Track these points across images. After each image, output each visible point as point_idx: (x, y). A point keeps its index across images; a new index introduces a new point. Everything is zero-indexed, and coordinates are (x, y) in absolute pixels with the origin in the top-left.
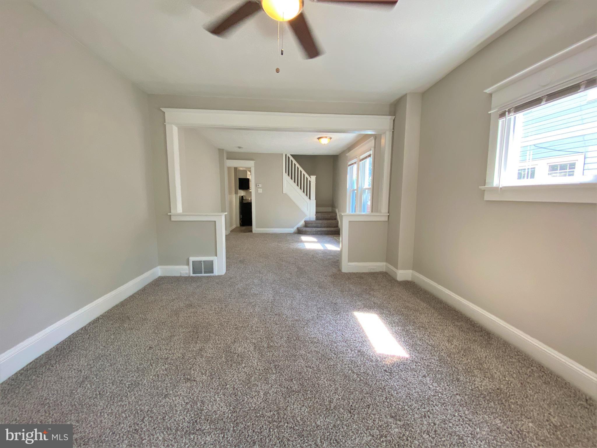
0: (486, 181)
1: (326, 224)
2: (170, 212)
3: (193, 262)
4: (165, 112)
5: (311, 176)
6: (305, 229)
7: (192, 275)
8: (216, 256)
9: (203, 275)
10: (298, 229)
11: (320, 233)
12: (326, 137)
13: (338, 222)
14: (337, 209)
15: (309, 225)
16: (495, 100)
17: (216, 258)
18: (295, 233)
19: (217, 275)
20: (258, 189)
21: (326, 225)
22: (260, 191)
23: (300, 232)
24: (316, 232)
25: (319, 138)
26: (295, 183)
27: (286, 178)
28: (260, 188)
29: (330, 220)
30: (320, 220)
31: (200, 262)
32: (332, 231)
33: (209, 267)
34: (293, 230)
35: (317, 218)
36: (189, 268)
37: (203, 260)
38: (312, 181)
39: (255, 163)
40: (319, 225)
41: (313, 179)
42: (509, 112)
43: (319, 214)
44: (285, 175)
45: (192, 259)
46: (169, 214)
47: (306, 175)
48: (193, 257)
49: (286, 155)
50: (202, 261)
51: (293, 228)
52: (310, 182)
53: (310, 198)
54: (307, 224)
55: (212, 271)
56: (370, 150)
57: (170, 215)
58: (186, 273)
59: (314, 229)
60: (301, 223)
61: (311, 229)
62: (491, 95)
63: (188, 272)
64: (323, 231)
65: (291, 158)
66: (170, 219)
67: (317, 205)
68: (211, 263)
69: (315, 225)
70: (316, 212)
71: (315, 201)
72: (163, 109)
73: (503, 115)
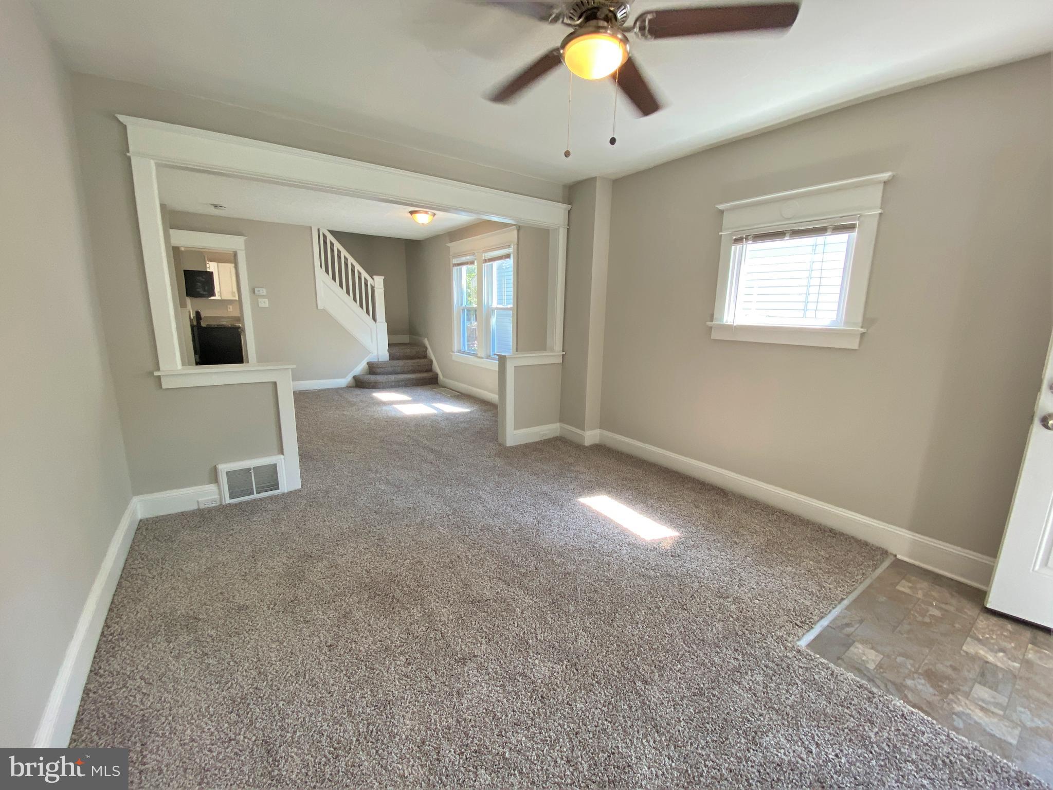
0: (715, 317)
1: (412, 366)
2: (158, 369)
3: (228, 473)
4: (125, 126)
5: (374, 277)
6: (372, 378)
7: (228, 501)
8: (282, 453)
9: (256, 496)
10: (355, 378)
11: (403, 383)
12: (426, 212)
13: (431, 361)
14: (426, 339)
15: (379, 370)
16: (727, 220)
17: (282, 457)
18: (349, 387)
19: (286, 491)
20: (260, 300)
21: (411, 368)
22: (264, 303)
23: (359, 383)
24: (395, 381)
25: (412, 213)
26: (342, 288)
27: (323, 279)
28: (262, 297)
29: (415, 359)
30: (398, 359)
31: (248, 470)
32: (424, 379)
33: (270, 478)
34: (344, 381)
35: (392, 357)
36: (219, 489)
37: (252, 467)
38: (376, 286)
39: (245, 241)
40: (399, 369)
41: (378, 282)
42: (747, 238)
43: (396, 350)
44: (320, 273)
45: (224, 468)
46: (156, 374)
47: (365, 274)
48: (225, 462)
49: (319, 230)
50: (249, 469)
51: (344, 377)
52: (373, 288)
53: (374, 319)
54: (373, 368)
55: (276, 486)
56: (509, 246)
57: (159, 377)
58: (213, 501)
59: (393, 377)
60: (360, 368)
61: (386, 377)
62: (722, 212)
63: (217, 497)
64: (408, 380)
65: (330, 238)
66: (160, 385)
67: (390, 332)
68: (274, 468)
69: (390, 369)
70: (389, 345)
71: (386, 324)
72: (122, 118)
73: (738, 240)
